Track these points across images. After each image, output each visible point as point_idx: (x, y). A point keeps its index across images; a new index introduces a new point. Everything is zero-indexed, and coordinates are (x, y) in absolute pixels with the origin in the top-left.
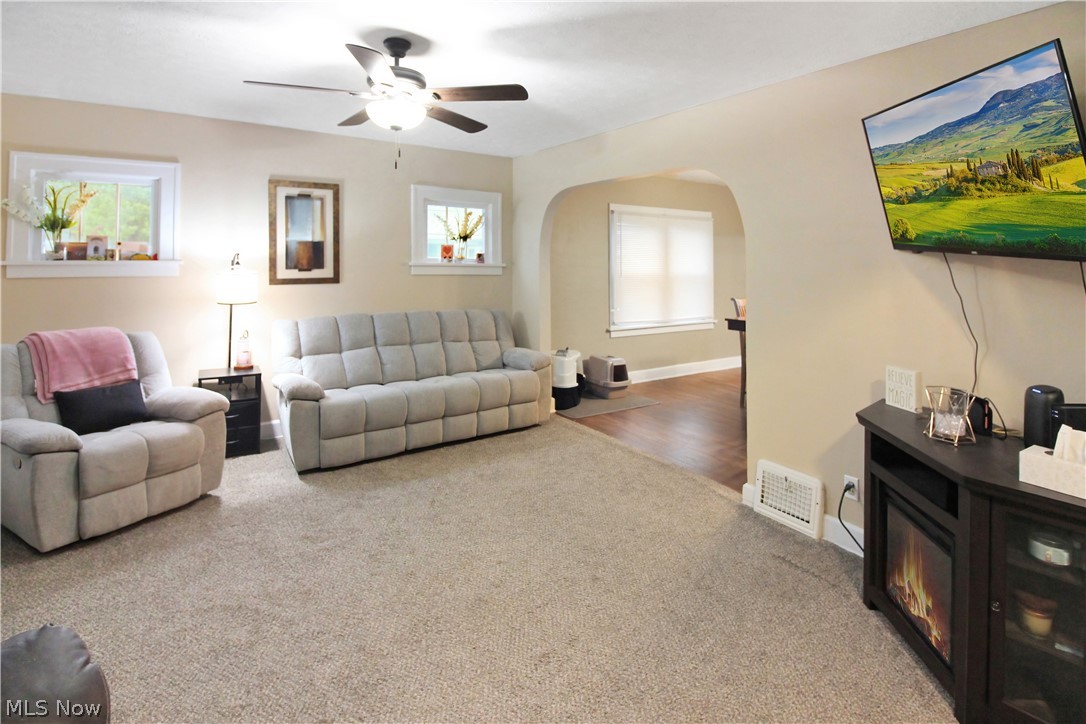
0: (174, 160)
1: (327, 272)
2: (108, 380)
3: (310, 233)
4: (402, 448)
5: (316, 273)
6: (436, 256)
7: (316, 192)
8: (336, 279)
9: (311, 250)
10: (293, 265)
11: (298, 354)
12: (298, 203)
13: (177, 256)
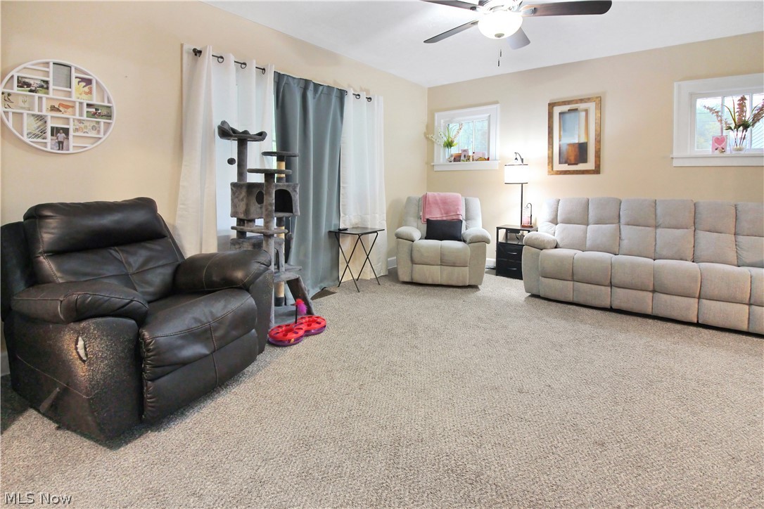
0: (496, 102)
1: (590, 165)
2: (449, 218)
3: (576, 136)
4: (607, 304)
5: (581, 167)
6: (708, 149)
7: (582, 106)
8: (597, 171)
9: (577, 150)
10: (564, 161)
11: (554, 221)
12: (567, 116)
13: (498, 158)
